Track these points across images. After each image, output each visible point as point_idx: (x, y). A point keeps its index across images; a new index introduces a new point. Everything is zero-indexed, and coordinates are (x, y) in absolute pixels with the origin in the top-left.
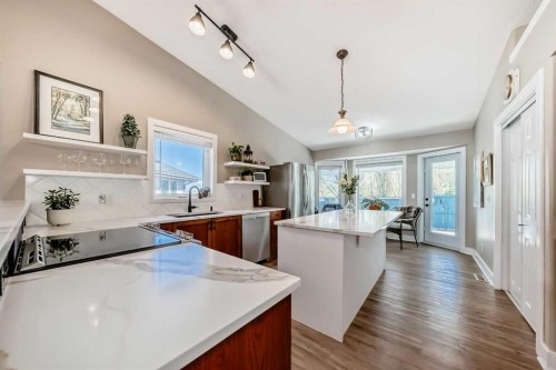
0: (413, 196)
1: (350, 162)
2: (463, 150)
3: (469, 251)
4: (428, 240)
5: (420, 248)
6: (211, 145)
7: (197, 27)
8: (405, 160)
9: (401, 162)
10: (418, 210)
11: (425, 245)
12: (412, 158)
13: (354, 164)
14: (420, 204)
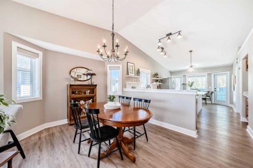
0: (210, 88)
1: (185, 76)
2: (229, 72)
3: (231, 106)
4: (216, 103)
5: (213, 105)
6: (149, 73)
7: (159, 50)
8: (207, 75)
9: (205, 76)
10: (212, 92)
11: (214, 104)
12: (209, 75)
13: (187, 76)
14: (213, 90)
